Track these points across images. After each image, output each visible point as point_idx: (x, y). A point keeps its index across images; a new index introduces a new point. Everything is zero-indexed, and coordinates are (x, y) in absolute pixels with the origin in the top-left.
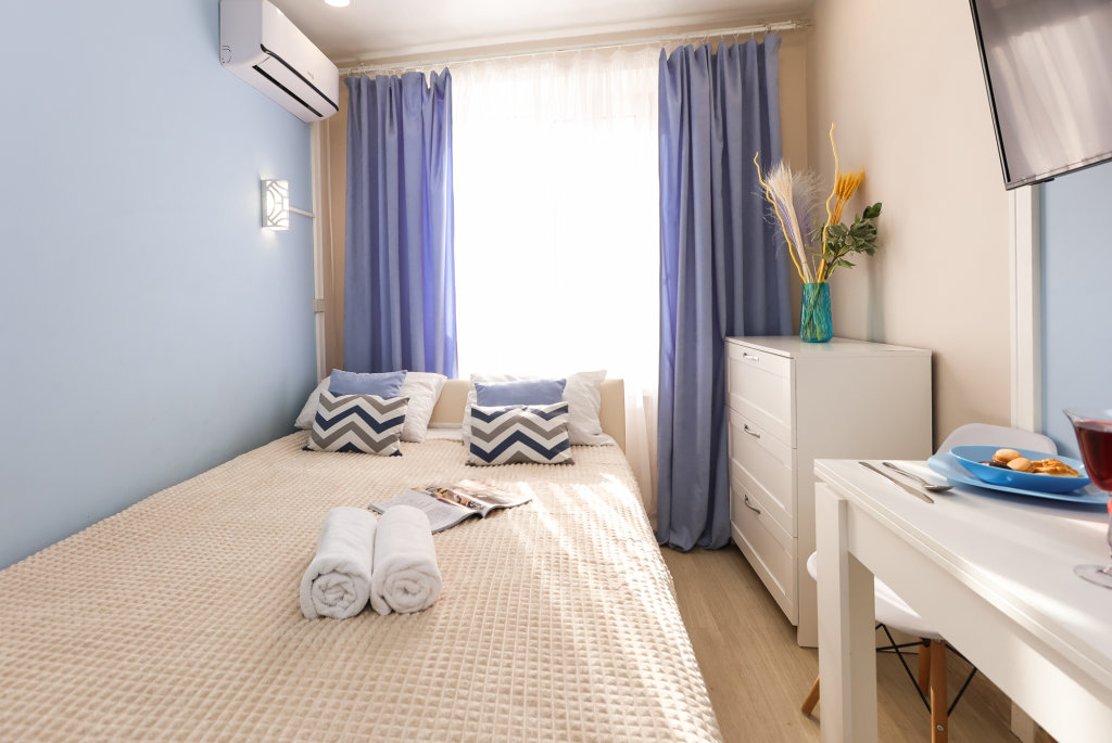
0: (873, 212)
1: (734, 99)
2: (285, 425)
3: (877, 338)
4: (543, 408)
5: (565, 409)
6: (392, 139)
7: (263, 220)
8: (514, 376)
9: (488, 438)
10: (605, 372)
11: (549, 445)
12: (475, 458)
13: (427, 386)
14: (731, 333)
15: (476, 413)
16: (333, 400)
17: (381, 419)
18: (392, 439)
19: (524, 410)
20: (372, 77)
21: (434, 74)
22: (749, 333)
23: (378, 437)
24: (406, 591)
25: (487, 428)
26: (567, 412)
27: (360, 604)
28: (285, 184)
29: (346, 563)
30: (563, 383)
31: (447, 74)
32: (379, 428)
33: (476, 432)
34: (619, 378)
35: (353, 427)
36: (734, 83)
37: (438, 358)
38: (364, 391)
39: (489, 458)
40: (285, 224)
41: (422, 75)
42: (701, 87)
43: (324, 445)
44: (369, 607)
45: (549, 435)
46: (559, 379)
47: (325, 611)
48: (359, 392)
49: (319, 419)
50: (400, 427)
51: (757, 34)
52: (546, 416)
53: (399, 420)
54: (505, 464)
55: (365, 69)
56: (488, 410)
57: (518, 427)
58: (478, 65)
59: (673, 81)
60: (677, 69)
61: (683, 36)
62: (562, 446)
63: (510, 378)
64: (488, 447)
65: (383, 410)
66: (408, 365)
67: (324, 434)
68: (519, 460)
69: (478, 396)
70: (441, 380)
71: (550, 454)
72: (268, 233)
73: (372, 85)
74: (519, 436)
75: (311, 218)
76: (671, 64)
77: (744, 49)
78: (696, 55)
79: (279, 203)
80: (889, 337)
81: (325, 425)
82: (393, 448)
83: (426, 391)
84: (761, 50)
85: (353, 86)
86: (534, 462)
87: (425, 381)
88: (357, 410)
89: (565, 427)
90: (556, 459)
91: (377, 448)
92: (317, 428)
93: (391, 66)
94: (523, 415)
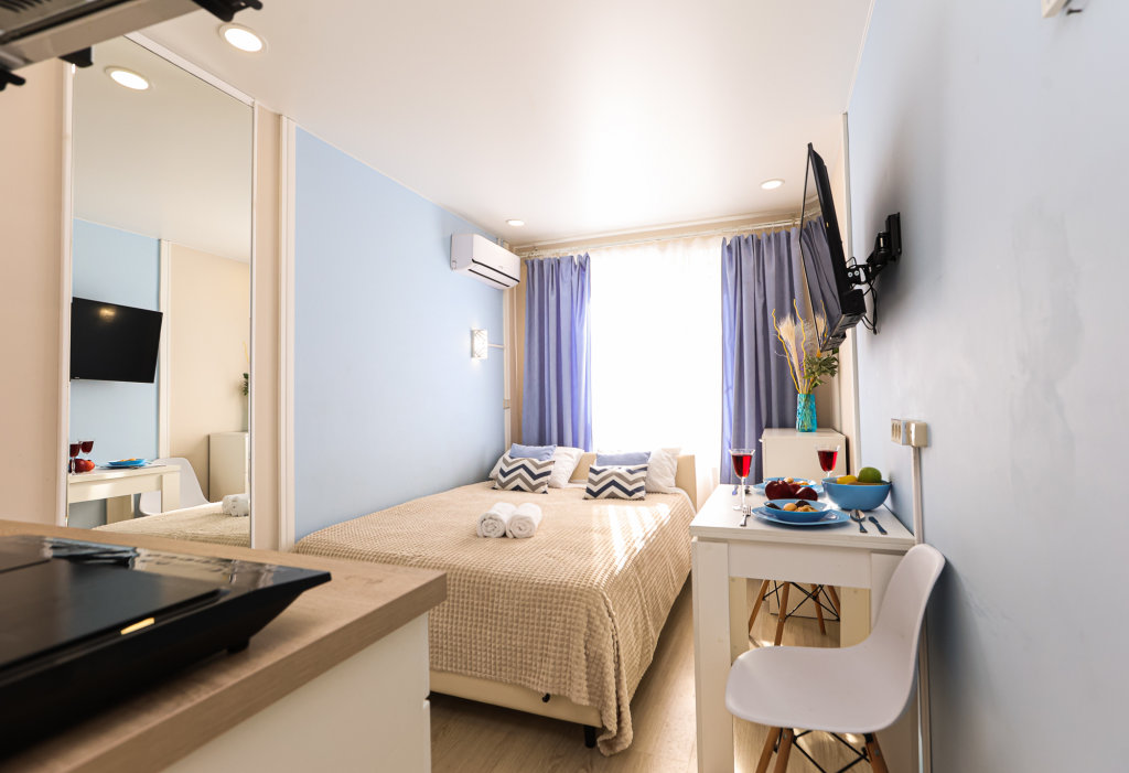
1: (771, 270)
2: (484, 477)
4: (632, 468)
5: (645, 469)
6: (553, 299)
7: (472, 354)
9: (596, 484)
11: (630, 488)
12: (588, 495)
13: (570, 455)
15: (592, 470)
16: (510, 460)
17: (536, 472)
18: (542, 484)
19: (620, 468)
20: (541, 258)
21: (579, 256)
23: (534, 483)
24: (520, 529)
25: (596, 478)
27: (501, 533)
28: (485, 332)
29: (495, 515)
30: (649, 454)
31: (587, 256)
32: (535, 477)
33: (591, 481)
34: (692, 454)
35: (520, 476)
36: (770, 258)
37: (580, 439)
38: (529, 455)
39: (595, 495)
40: (485, 356)
41: (573, 256)
42: (748, 263)
43: (503, 486)
44: (505, 535)
45: (631, 483)
46: (647, 451)
47: (486, 534)
48: (524, 457)
49: (502, 471)
50: (548, 477)
51: (785, 226)
52: (631, 472)
53: (548, 473)
54: (604, 499)
55: (536, 254)
56: (598, 468)
57: (614, 478)
58: (608, 249)
59: (731, 259)
60: (733, 251)
61: (738, 229)
62: (639, 490)
64: (595, 489)
65: (538, 467)
66: (561, 443)
67: (504, 480)
68: (613, 496)
69: (596, 460)
70: (581, 452)
71: (630, 494)
72: (475, 361)
73: (541, 264)
74: (613, 483)
75: (502, 349)
76: (729, 248)
77: (777, 236)
78: (746, 241)
79: (483, 343)
81: (505, 474)
82: (542, 489)
83: (569, 458)
85: (530, 265)
86: (621, 498)
87: (569, 452)
88: (523, 466)
89: (644, 479)
90: (633, 496)
91: (534, 489)
92: (501, 477)
93: (553, 251)
94: (619, 471)
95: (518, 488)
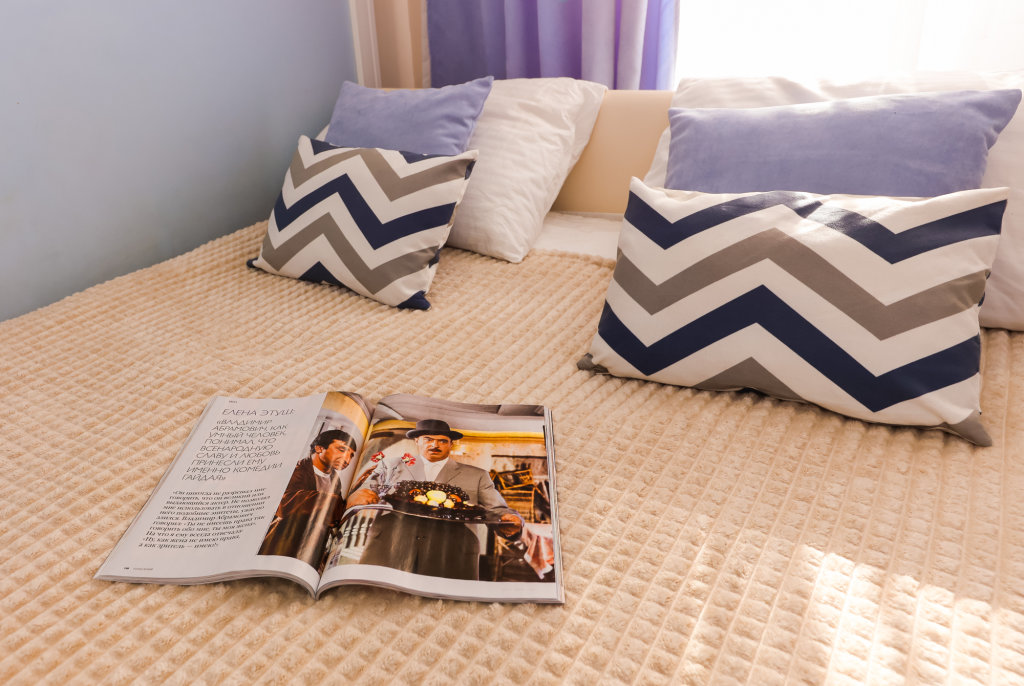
4: (886, 209)
5: (983, 221)
8: (811, 85)
9: (655, 300)
11: (880, 356)
12: (605, 353)
16: (310, 159)
17: (385, 212)
18: (408, 265)
19: (804, 212)
23: (375, 258)
25: (660, 264)
26: (996, 228)
32: (378, 233)
33: (625, 272)
35: (330, 225)
39: (650, 359)
43: (277, 264)
45: (884, 321)
52: (894, 244)
54: (698, 389)
56: (673, 204)
57: (767, 273)
63: (795, 92)
64: (650, 328)
65: (396, 188)
67: (278, 239)
68: (750, 387)
70: (589, 96)
71: (878, 390)
74: (761, 308)
82: (404, 288)
88: (344, 185)
89: (972, 290)
91: (373, 283)
95: (317, 276)
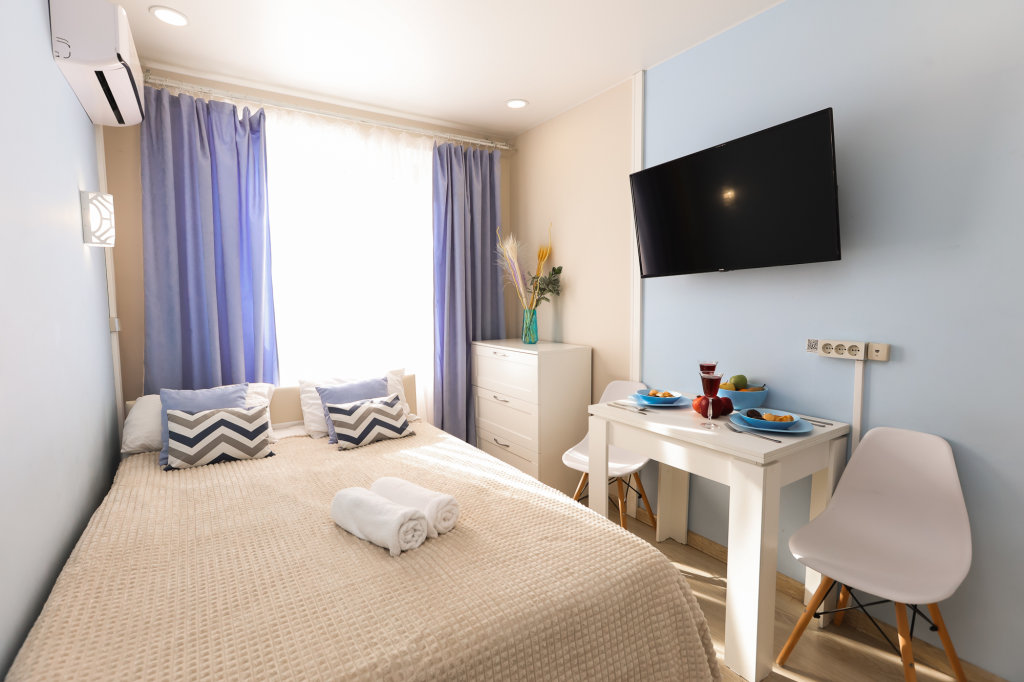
0: (557, 271)
3: (558, 340)
4: (385, 399)
5: (398, 399)
6: (204, 163)
7: (86, 236)
9: (353, 428)
10: (404, 370)
11: (397, 424)
12: (345, 444)
14: (474, 339)
17: (251, 427)
18: (265, 443)
20: (175, 93)
21: (246, 111)
22: (484, 339)
24: (447, 518)
25: (351, 420)
27: (424, 537)
28: (109, 197)
30: (386, 380)
31: (262, 114)
32: (251, 435)
34: (410, 373)
35: (224, 437)
37: (258, 370)
39: (359, 442)
41: (234, 107)
42: (459, 174)
46: (382, 377)
52: (390, 405)
53: (266, 426)
54: (370, 444)
55: (167, 83)
56: (344, 407)
57: (373, 415)
58: (289, 112)
59: (442, 166)
61: (447, 136)
62: (406, 425)
63: (340, 381)
64: (356, 435)
65: (249, 420)
67: (190, 451)
68: (379, 439)
69: (322, 398)
70: (270, 388)
71: (400, 430)
73: (175, 102)
74: (376, 422)
76: (439, 153)
77: (482, 153)
78: (455, 150)
80: (565, 340)
81: (191, 441)
82: (264, 452)
84: (491, 157)
85: (153, 98)
86: (390, 439)
87: (259, 390)
88: (223, 422)
89: (402, 411)
90: (405, 433)
91: (252, 453)
93: (197, 88)
94: (373, 406)
95: (224, 458)
